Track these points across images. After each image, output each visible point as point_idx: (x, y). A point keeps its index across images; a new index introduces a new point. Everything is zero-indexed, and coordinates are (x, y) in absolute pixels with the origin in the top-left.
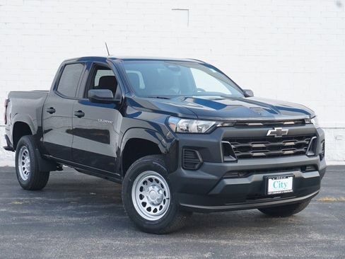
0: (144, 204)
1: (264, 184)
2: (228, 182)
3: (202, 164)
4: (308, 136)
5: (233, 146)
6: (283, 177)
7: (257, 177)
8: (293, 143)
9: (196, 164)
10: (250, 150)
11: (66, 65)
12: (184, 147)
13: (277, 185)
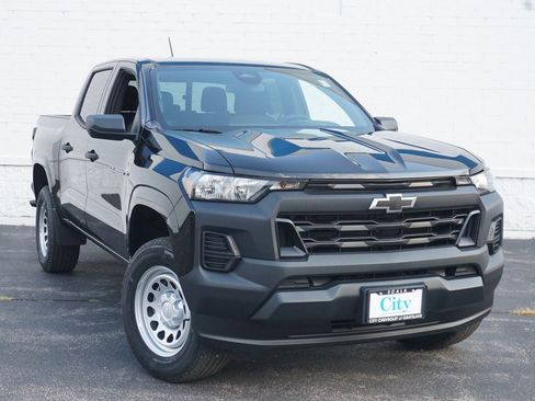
0: (155, 325)
1: (361, 302)
2: (287, 297)
3: (238, 262)
4: (463, 209)
5: (299, 229)
6: (401, 289)
7: (349, 289)
8: (428, 224)
9: (228, 260)
10: (337, 236)
11: (94, 74)
12: (205, 228)
13: (388, 304)
